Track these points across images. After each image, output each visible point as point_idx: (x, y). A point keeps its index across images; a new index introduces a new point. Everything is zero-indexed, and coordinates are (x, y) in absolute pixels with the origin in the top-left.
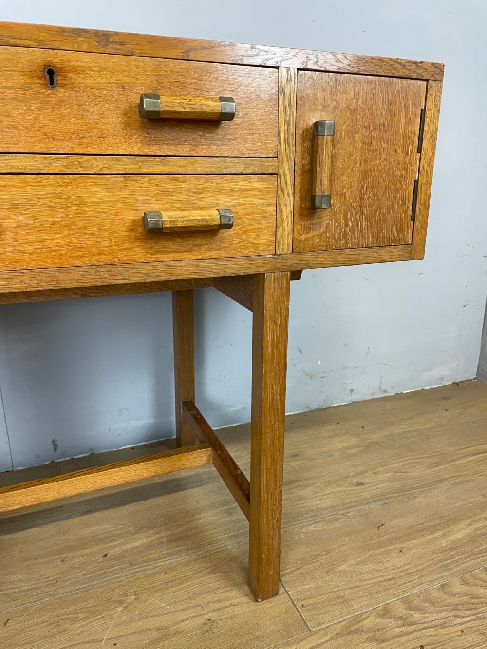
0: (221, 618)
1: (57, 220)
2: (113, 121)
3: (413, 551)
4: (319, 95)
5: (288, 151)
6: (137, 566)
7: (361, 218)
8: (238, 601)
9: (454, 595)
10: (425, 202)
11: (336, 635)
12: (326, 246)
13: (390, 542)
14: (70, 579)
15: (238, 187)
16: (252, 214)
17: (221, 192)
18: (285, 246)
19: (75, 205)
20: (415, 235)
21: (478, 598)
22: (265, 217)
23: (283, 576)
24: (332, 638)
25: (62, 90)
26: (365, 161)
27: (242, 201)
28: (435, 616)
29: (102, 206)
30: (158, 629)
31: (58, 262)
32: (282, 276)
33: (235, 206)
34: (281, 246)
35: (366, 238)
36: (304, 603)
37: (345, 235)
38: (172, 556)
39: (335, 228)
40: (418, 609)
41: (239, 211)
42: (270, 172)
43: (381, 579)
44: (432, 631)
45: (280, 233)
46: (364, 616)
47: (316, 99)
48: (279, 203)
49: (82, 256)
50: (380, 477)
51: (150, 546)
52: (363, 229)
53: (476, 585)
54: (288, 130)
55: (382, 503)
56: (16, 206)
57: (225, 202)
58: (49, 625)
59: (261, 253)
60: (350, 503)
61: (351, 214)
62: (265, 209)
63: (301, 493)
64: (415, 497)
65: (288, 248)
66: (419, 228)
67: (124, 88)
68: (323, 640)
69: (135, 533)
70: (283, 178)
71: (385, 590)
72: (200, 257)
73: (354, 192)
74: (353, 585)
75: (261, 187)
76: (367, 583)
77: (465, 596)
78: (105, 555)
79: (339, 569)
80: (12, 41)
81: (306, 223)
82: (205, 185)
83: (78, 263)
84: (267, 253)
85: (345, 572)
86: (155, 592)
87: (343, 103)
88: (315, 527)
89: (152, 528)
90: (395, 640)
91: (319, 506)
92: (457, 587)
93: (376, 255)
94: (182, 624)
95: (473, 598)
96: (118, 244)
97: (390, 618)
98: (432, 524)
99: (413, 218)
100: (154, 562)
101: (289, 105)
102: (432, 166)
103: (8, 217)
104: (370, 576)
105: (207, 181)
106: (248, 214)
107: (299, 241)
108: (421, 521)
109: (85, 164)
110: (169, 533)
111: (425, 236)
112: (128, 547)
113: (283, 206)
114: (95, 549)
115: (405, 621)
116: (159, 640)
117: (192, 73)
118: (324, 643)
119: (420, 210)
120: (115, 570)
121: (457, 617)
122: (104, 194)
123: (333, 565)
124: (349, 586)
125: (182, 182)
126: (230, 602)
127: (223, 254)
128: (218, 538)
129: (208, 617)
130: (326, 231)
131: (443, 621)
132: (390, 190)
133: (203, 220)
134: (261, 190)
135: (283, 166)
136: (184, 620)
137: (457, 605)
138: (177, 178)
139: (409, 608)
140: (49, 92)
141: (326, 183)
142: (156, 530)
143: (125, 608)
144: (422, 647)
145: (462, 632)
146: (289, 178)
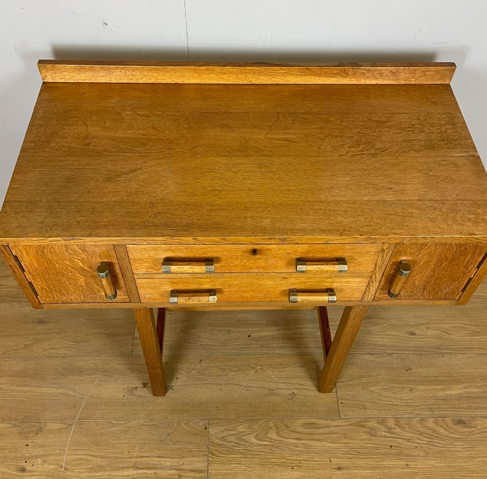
0: (300, 394)
2: (281, 263)
3: (419, 393)
5: (380, 270)
6: (264, 349)
7: (424, 290)
8: (310, 388)
9: (424, 427)
10: (474, 286)
11: (352, 424)
13: (408, 382)
14: (231, 345)
15: (344, 281)
16: (351, 288)
20: (462, 297)
21: (437, 434)
22: (359, 290)
23: (338, 382)
24: (349, 425)
25: (259, 256)
26: (434, 272)
27: (346, 285)
28: (408, 434)
29: (270, 286)
30: (268, 389)
32: (363, 307)
33: (341, 286)
34: (366, 299)
35: (424, 297)
36: (343, 401)
38: (284, 348)
40: (400, 427)
42: (366, 276)
43: (390, 403)
44: (400, 441)
45: (366, 295)
46: (371, 420)
47: (406, 252)
48: (369, 286)
50: (430, 332)
51: (272, 338)
52: (424, 294)
53: (441, 426)
54: (383, 263)
55: (419, 353)
58: (220, 369)
59: (353, 300)
60: (399, 346)
61: (417, 289)
62: (360, 287)
64: (443, 356)
65: (370, 299)
66: (467, 295)
67: (290, 254)
68: (344, 424)
69: (267, 326)
70: (374, 278)
71: (389, 410)
73: (422, 282)
74: (373, 401)
76: (381, 402)
77: (431, 430)
78: (249, 336)
79: (371, 389)
80: (238, 243)
81: (384, 292)
83: (254, 301)
84: (356, 300)
85: (372, 392)
86: (271, 368)
88: (368, 357)
89: (276, 325)
90: (380, 438)
91: (378, 343)
92: (430, 423)
94: (280, 391)
95: (434, 433)
96: (275, 296)
97: (384, 426)
98: (442, 379)
99: (463, 291)
100: (274, 349)
101: (386, 255)
103: (227, 288)
104: (386, 399)
107: (378, 297)
108: (436, 375)
112: (262, 334)
113: (371, 287)
114: (245, 330)
115: (390, 431)
116: (268, 395)
117: (329, 248)
118: (344, 425)
119: (469, 289)
120: (253, 347)
121: (418, 439)
122: (271, 283)
123: (368, 385)
124: (371, 401)
126: (306, 387)
128: (310, 345)
129: (293, 391)
131: (409, 438)
132: (449, 281)
134: (359, 282)
135: (375, 275)
136: (281, 389)
137: (423, 433)
139: (396, 425)
142: (278, 328)
143: (256, 372)
144: (391, 446)
145: (416, 447)
146: (378, 278)
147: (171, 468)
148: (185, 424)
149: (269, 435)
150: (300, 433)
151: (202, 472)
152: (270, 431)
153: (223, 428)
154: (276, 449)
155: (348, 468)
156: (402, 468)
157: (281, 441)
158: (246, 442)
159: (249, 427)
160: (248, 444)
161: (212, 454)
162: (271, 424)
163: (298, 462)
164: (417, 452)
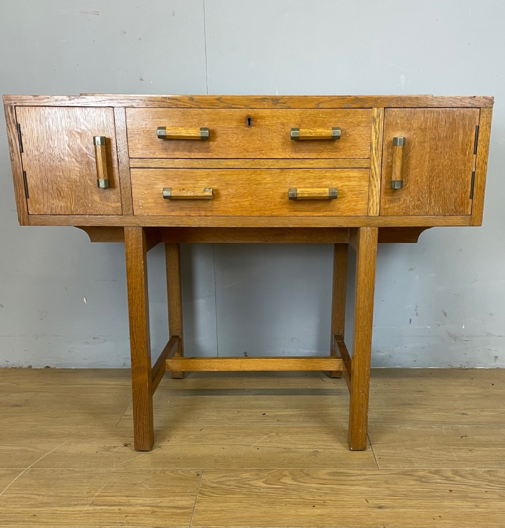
0: (324, 452)
1: (246, 192)
2: (277, 141)
3: (480, 452)
4: (399, 121)
5: (377, 154)
6: (282, 422)
7: (430, 196)
9: (494, 476)
10: (481, 187)
11: (395, 473)
12: (404, 213)
13: (465, 445)
14: (241, 420)
15: (344, 176)
16: (353, 191)
17: (334, 178)
18: (374, 211)
19: (255, 184)
20: (474, 209)
22: (361, 193)
23: (373, 444)
24: (390, 474)
25: (254, 128)
26: (433, 160)
27: (347, 183)
28: (473, 481)
29: (269, 185)
30: (285, 448)
31: (244, 213)
32: (372, 230)
33: (342, 186)
34: (371, 211)
35: (433, 209)
36: (382, 457)
37: (418, 207)
38: (306, 422)
39: (410, 201)
40: (461, 476)
41: (345, 189)
42: (365, 167)
43: (445, 459)
44: (464, 486)
45: (371, 203)
46: (420, 471)
47: (397, 123)
48: (371, 185)
49: (256, 211)
50: (483, 413)
51: (293, 416)
52: (432, 203)
54: (378, 143)
55: (475, 426)
56: (228, 184)
57: (337, 184)
59: (359, 215)
60: (448, 422)
61: (422, 193)
62: (362, 188)
63: (412, 411)
65: (376, 213)
66: (477, 204)
67: (284, 125)
68: (384, 473)
69: (286, 408)
70: (373, 171)
71: (444, 464)
72: (320, 215)
73: (424, 179)
74: (421, 457)
75: (359, 175)
76: (432, 458)
78: (264, 414)
79: (417, 449)
80: (233, 106)
81: (389, 198)
82: (325, 174)
83: (253, 215)
84: (362, 215)
85: (420, 451)
86: (289, 434)
87: (415, 126)
88: (412, 428)
89: (297, 408)
90: (434, 484)
91: (421, 419)
93: (441, 221)
96: (275, 205)
97: (438, 475)
99: (471, 197)
100: (293, 422)
101: (379, 128)
102: (486, 163)
103: (224, 190)
104: (437, 456)
105: (326, 172)
106: (351, 191)
107: (384, 209)
108: (500, 440)
109: (261, 163)
110: (306, 412)
111: (482, 209)
112: (279, 413)
113: (373, 187)
114: (259, 411)
115: (447, 478)
116: (284, 452)
117: (321, 115)
120: (268, 421)
121: (488, 485)
122: (269, 179)
123: (413, 446)
125: (312, 172)
126: (333, 447)
127: (334, 214)
128: (338, 420)
129: (316, 450)
130: (404, 203)
131: (475, 484)
132: (452, 178)
133: (319, 193)
134: (359, 177)
135: (374, 164)
136: (301, 448)
137: (493, 481)
138: (309, 171)
139: (455, 474)
140: (248, 129)
141: (398, 173)
142: (299, 410)
143: (268, 437)
144: (451, 491)
145: (486, 492)
146: (378, 171)
147: (143, 505)
148: (172, 472)
149: (282, 481)
150: (325, 479)
151: (186, 508)
152: (285, 478)
153: (221, 475)
154: (291, 491)
155: (393, 507)
156: (470, 508)
157: (298, 485)
158: (251, 485)
159: (256, 475)
160: (253, 487)
161: (202, 494)
162: (286, 473)
163: (322, 502)
164: (489, 496)
